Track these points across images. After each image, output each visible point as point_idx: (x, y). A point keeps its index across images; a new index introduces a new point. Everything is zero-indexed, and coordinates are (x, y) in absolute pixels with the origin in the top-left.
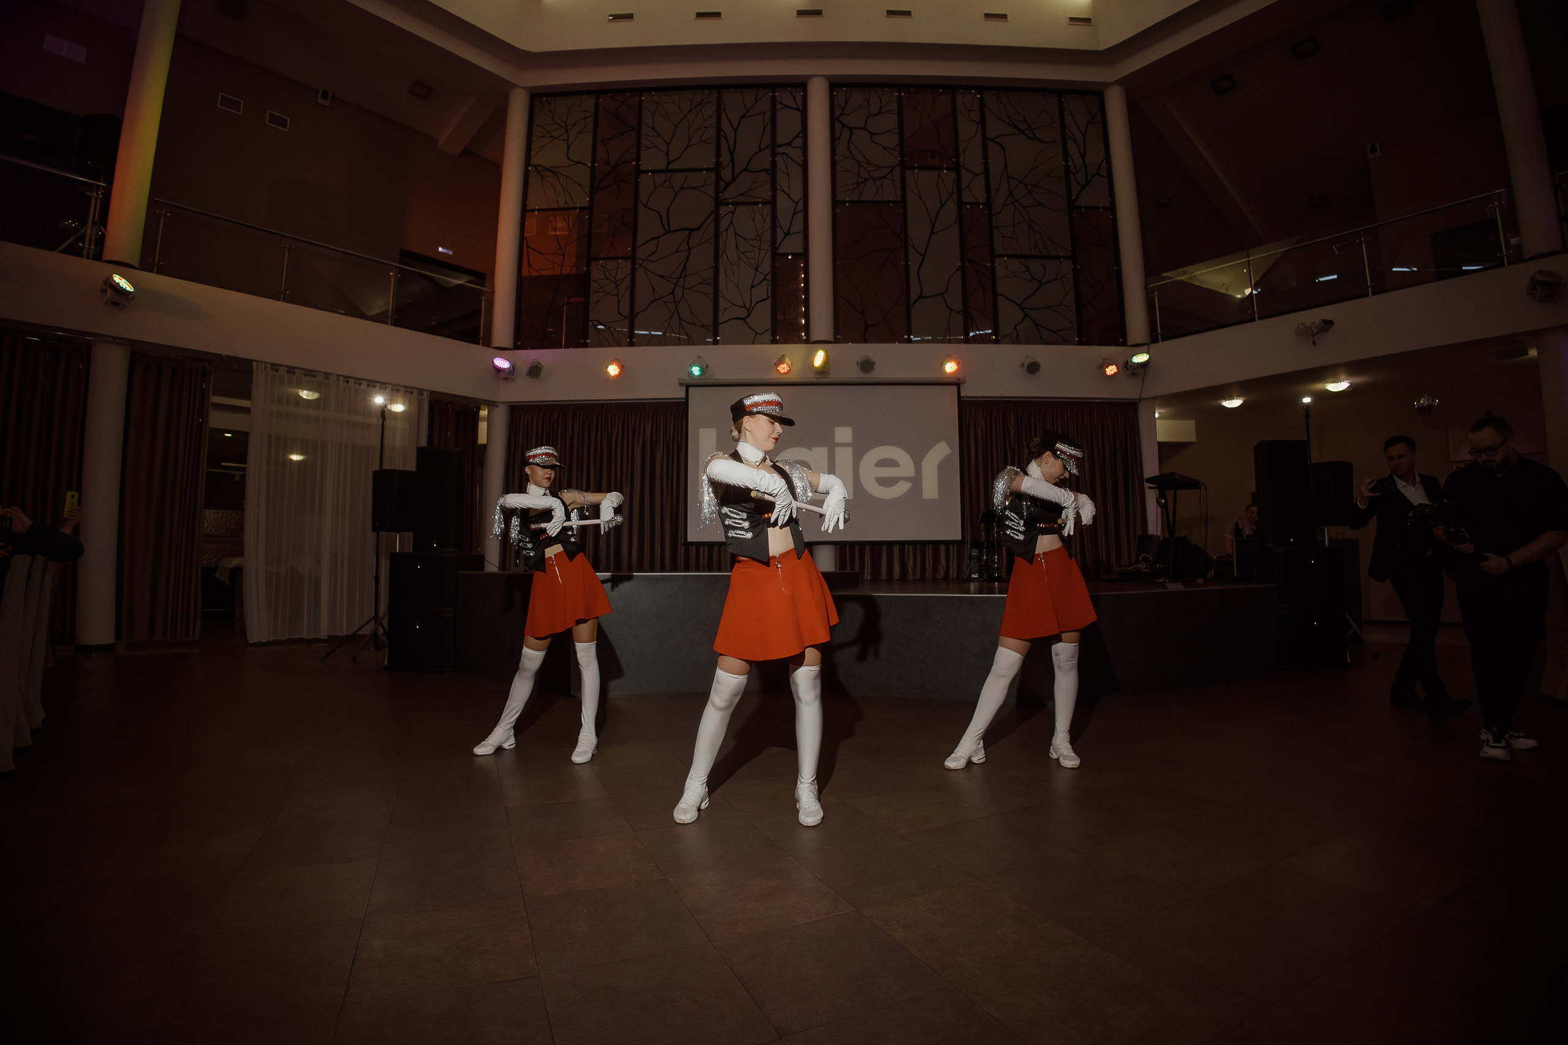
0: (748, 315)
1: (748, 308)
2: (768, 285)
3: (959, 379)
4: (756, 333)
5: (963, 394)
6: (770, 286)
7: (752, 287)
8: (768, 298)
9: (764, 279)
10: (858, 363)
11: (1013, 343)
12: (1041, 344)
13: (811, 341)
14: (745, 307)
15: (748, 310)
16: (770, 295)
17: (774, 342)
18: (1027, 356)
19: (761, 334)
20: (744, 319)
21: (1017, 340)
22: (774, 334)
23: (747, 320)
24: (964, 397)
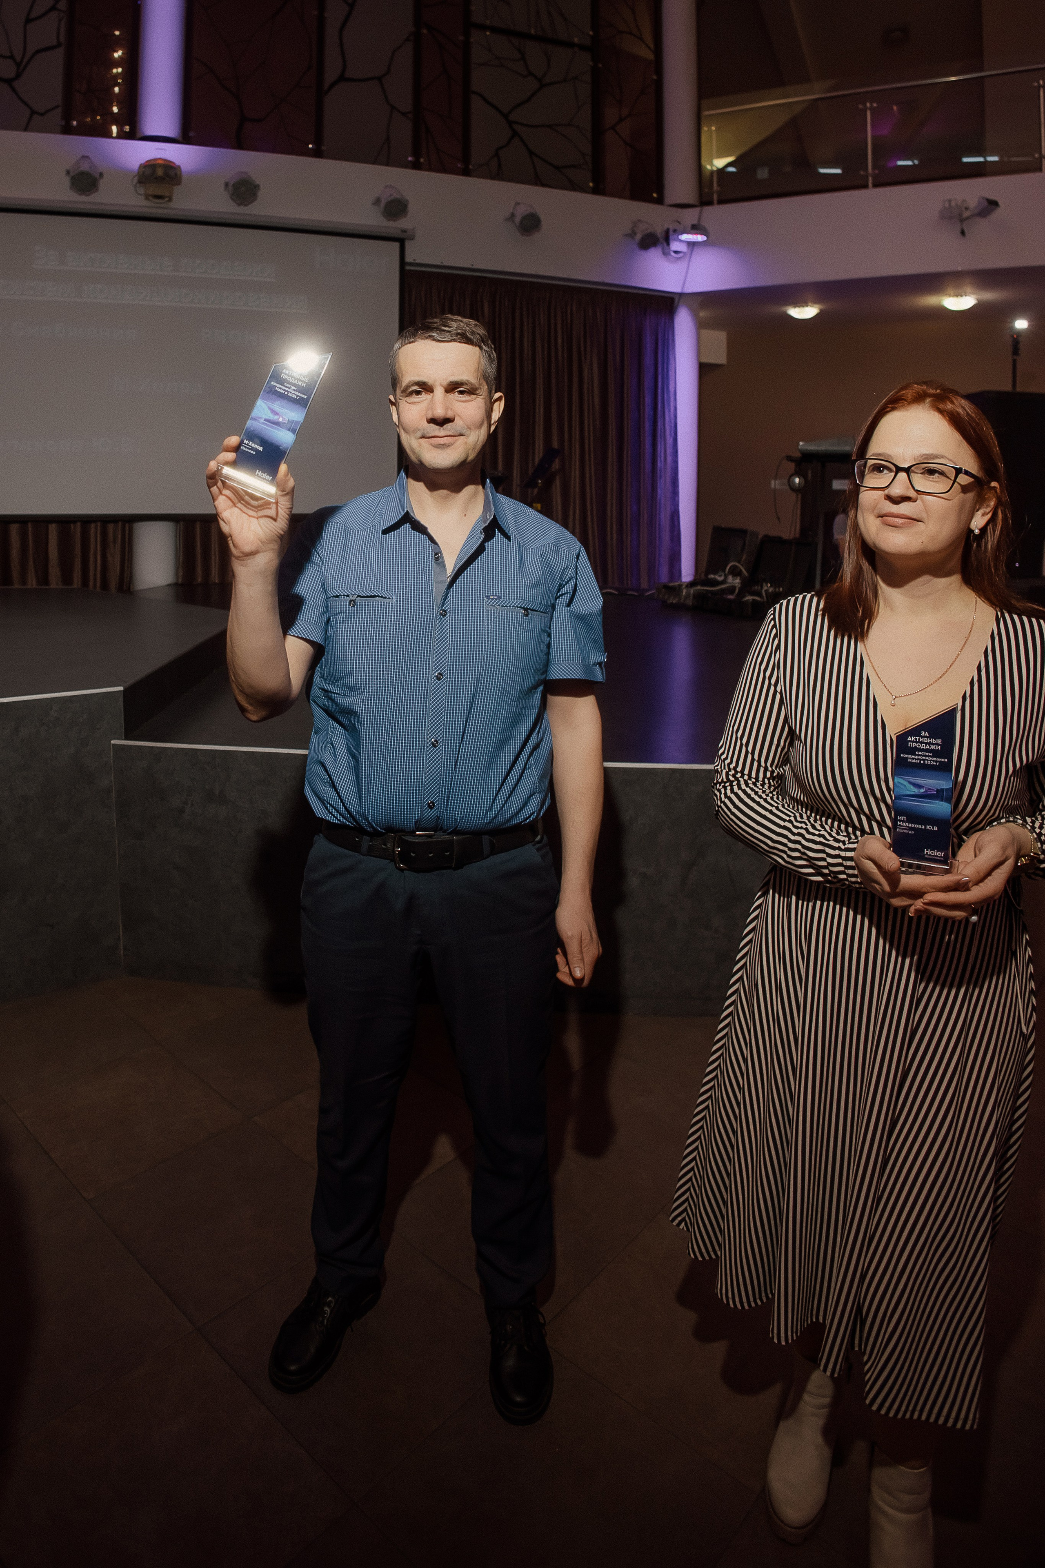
0: (18, 75)
1: (18, 59)
2: (60, 20)
3: (404, 231)
4: (33, 112)
5: (409, 259)
6: (63, 22)
7: (28, 21)
8: (59, 45)
9: (53, 8)
10: (227, 185)
11: (492, 178)
12: (536, 184)
13: (139, 135)
14: (12, 57)
15: (18, 65)
16: (62, 39)
17: (67, 130)
18: (517, 204)
19: (42, 115)
20: (9, 82)
21: (498, 175)
22: (67, 116)
23: (16, 84)
24: (411, 264)
